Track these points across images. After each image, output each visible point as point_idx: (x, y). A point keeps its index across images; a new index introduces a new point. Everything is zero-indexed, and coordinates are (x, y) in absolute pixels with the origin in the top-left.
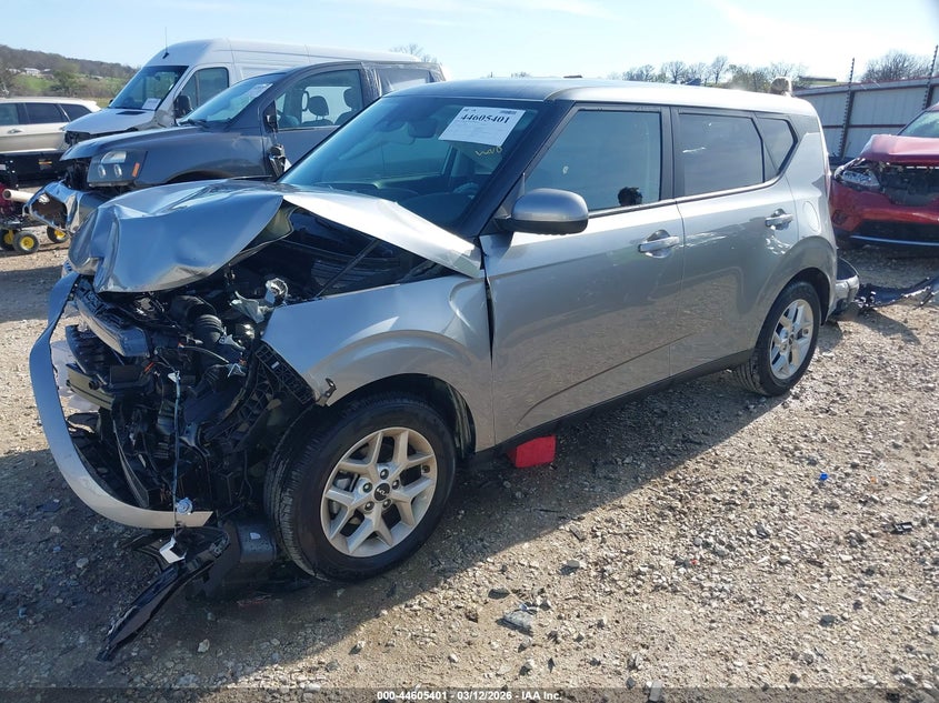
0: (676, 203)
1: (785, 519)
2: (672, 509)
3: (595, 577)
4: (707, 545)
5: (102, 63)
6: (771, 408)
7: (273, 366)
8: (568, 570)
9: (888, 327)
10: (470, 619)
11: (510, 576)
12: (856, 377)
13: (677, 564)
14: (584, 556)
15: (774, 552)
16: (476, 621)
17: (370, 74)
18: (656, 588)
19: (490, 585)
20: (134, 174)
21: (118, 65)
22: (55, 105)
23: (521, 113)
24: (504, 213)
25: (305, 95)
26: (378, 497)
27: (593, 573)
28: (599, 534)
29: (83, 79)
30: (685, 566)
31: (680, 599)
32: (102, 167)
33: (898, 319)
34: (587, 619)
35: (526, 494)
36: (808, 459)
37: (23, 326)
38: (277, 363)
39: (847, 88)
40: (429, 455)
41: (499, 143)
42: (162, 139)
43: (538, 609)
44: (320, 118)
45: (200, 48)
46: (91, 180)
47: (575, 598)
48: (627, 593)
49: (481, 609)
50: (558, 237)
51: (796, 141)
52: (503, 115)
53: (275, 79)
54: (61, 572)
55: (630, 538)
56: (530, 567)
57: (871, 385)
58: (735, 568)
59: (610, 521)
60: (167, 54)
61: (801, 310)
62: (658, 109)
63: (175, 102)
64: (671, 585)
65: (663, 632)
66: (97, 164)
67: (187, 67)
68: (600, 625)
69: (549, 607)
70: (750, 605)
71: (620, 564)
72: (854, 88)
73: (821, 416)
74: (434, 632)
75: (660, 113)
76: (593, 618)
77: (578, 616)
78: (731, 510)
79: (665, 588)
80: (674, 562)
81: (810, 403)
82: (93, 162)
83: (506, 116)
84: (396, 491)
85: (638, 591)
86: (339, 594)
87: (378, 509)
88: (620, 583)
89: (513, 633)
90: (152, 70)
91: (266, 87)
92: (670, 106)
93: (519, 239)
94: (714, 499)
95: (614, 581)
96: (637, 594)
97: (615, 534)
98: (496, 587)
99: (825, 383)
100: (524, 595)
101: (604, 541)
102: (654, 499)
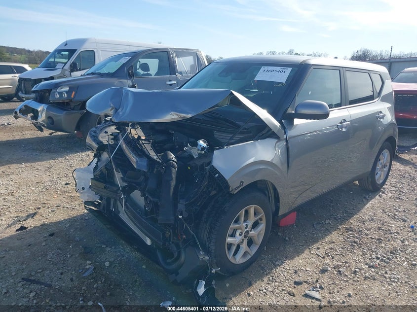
0: (347, 108)
1: (405, 245)
2: (355, 242)
3: (337, 274)
4: (378, 258)
5: (17, 48)
6: (375, 197)
7: (216, 176)
8: (324, 271)
9: (405, 162)
10: (291, 295)
11: (300, 275)
12: (404, 184)
13: (369, 267)
14: (328, 264)
15: (408, 260)
16: (294, 296)
17: (172, 54)
18: (366, 278)
19: (293, 280)
20: (72, 97)
21: (24, 49)
22: (10, 66)
23: (290, 69)
24: (291, 111)
25: (139, 62)
26: (245, 236)
27: (335, 272)
28: (330, 255)
29: (8, 55)
30: (373, 268)
31: (377, 283)
32: (57, 93)
33: (408, 159)
34: (342, 293)
35: (289, 238)
36: (402, 219)
37: (23, 166)
38: (217, 175)
39: (388, 61)
40: (262, 214)
41: (284, 81)
42: (84, 81)
43: (319, 289)
44: (146, 73)
45: (82, 41)
46: (51, 99)
47: (332, 284)
48: (354, 281)
49: (294, 291)
50: (312, 120)
51: (383, 83)
52: (282, 70)
53: (132, 55)
54: (92, 281)
55: (343, 256)
56: (307, 270)
57: (411, 187)
58: (395, 268)
59: (331, 249)
60: (66, 44)
61: (386, 154)
62: (339, 68)
63: (71, 65)
64: (371, 277)
65: (378, 298)
66: (55, 92)
67: (76, 50)
68: (349, 296)
69: (323, 288)
70: (409, 284)
71: (345, 268)
72: (392, 60)
73: (397, 200)
74: (278, 302)
75: (340, 70)
76: (346, 293)
77: (338, 292)
78: (381, 242)
79: (369, 278)
80: (367, 266)
81: (390, 195)
82: (53, 91)
83: (284, 70)
84: (251, 232)
85: (359, 280)
86: (227, 285)
87: (245, 241)
88: (349, 276)
89: (313, 301)
90: (58, 52)
91: (128, 58)
92: (343, 67)
93: (297, 121)
94: (371, 238)
95: (346, 275)
96: (359, 281)
97: (336, 254)
98: (297, 280)
99: (392, 186)
100: (310, 283)
101: (333, 258)
102: (346, 238)
